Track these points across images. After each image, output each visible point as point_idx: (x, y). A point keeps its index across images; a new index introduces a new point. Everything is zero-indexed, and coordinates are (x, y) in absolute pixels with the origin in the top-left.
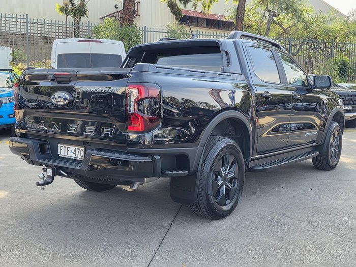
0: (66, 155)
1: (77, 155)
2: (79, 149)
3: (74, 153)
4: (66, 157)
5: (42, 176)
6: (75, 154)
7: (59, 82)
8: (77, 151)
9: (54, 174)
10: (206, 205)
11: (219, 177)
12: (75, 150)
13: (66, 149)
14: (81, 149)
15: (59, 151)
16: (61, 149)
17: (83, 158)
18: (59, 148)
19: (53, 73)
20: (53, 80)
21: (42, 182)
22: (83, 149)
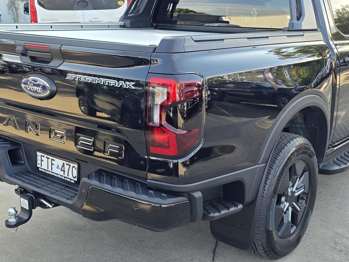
0: (50, 169)
1: (66, 173)
2: (70, 166)
3: (61, 170)
4: (50, 173)
5: (14, 212)
6: (64, 171)
7: (33, 59)
8: (66, 167)
9: (32, 205)
10: (265, 245)
11: (283, 199)
12: (63, 165)
13: (50, 160)
14: (72, 165)
15: (39, 162)
16: (42, 160)
17: (76, 179)
18: (39, 158)
19: (23, 43)
20: (24, 54)
21: (13, 220)
22: (76, 166)
